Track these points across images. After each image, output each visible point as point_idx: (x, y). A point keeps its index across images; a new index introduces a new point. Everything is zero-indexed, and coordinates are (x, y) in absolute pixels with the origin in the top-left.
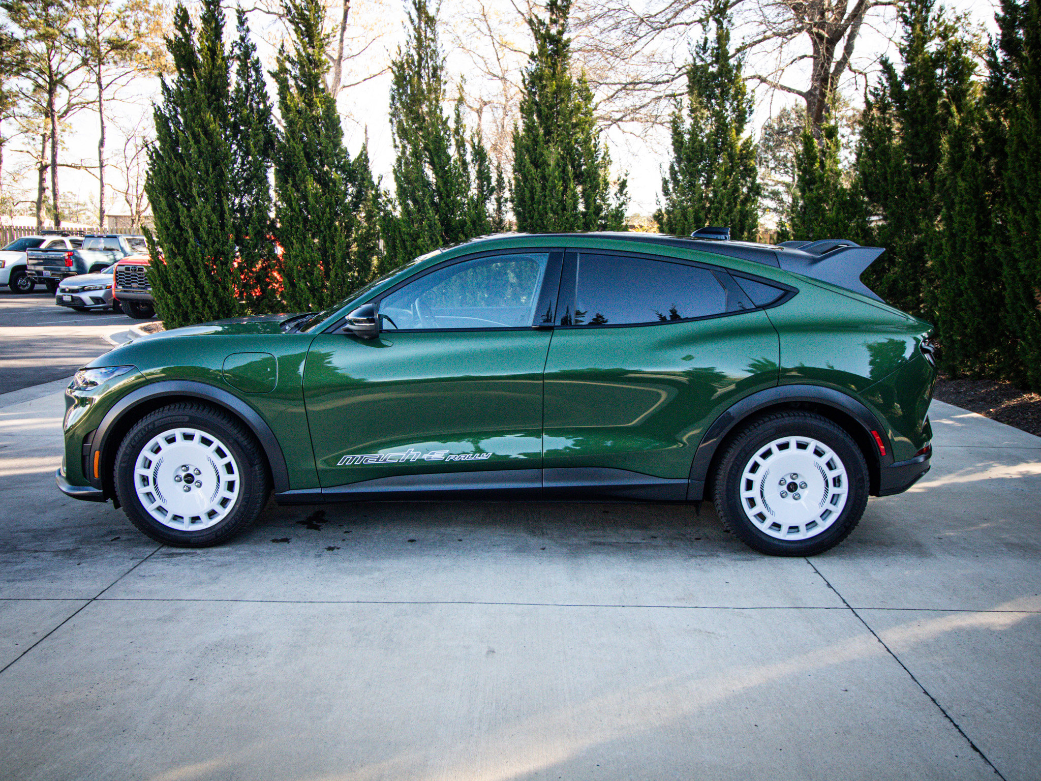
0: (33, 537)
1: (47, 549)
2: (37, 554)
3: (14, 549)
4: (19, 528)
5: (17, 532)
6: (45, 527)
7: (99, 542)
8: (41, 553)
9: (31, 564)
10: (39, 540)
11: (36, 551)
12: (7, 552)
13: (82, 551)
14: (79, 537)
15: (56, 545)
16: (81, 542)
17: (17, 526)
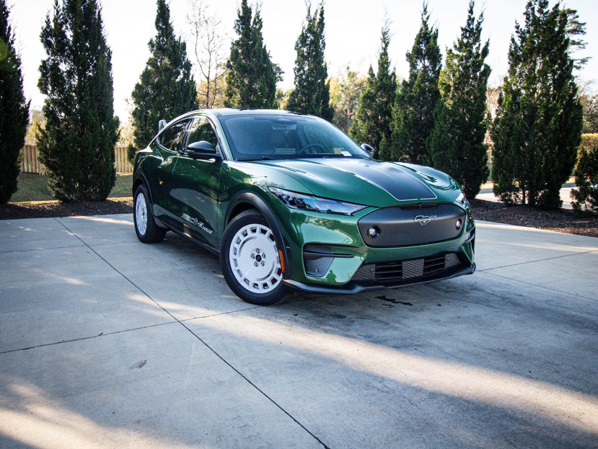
0: (489, 302)
1: (486, 293)
2: (493, 293)
3: (503, 298)
4: (497, 310)
5: (498, 308)
6: (480, 306)
7: (458, 289)
8: (490, 292)
9: (497, 289)
10: (488, 299)
11: (492, 294)
12: (508, 298)
13: (469, 288)
14: (466, 295)
15: (480, 294)
16: (467, 292)
17: (497, 312)
